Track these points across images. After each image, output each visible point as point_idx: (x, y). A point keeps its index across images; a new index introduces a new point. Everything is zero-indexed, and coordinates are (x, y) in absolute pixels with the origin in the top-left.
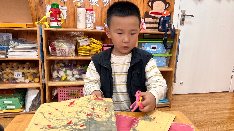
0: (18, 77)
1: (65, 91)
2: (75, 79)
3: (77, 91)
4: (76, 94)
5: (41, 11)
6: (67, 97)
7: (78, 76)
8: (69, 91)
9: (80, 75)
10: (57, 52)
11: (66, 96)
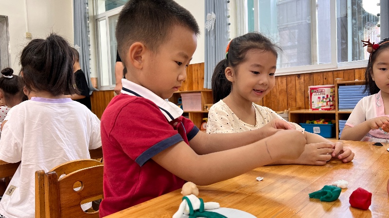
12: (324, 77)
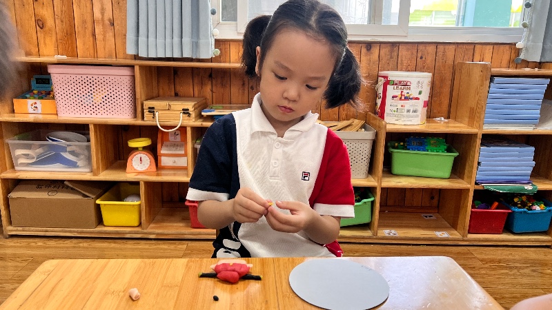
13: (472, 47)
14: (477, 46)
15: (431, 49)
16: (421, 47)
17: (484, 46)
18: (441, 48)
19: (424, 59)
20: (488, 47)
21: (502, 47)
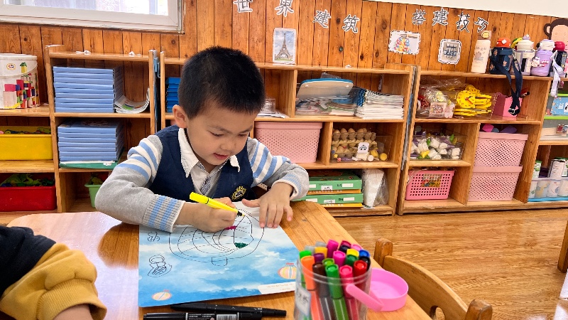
0: (363, 151)
1: (421, 177)
2: (440, 157)
3: (438, 177)
4: (436, 182)
5: (382, 41)
6: (422, 188)
7: (444, 152)
8: (427, 177)
9: (448, 150)
10: (431, 110)
11: (420, 185)
12: (23, 36)
13: (80, 30)
14: (84, 30)
15: (35, 31)
16: (23, 28)
17: (92, 31)
18: (45, 30)
19: (28, 41)
20: (96, 31)
21: (111, 32)
